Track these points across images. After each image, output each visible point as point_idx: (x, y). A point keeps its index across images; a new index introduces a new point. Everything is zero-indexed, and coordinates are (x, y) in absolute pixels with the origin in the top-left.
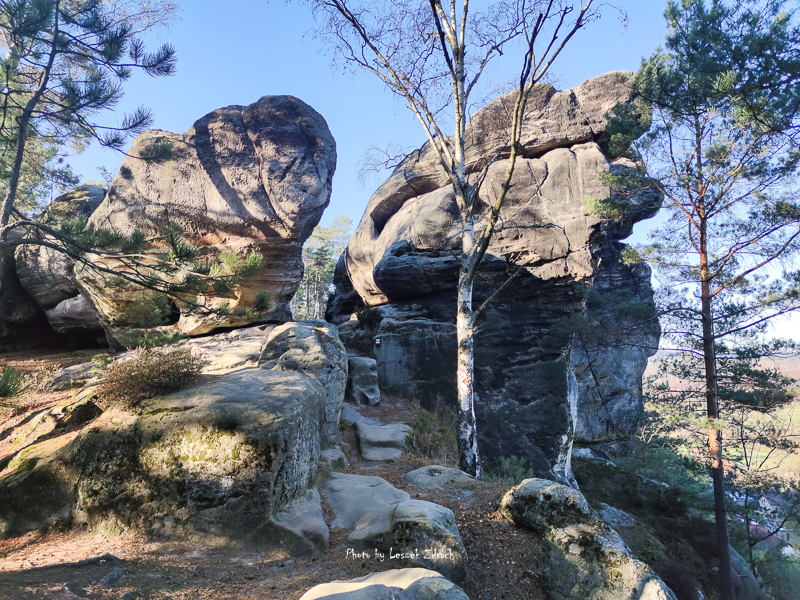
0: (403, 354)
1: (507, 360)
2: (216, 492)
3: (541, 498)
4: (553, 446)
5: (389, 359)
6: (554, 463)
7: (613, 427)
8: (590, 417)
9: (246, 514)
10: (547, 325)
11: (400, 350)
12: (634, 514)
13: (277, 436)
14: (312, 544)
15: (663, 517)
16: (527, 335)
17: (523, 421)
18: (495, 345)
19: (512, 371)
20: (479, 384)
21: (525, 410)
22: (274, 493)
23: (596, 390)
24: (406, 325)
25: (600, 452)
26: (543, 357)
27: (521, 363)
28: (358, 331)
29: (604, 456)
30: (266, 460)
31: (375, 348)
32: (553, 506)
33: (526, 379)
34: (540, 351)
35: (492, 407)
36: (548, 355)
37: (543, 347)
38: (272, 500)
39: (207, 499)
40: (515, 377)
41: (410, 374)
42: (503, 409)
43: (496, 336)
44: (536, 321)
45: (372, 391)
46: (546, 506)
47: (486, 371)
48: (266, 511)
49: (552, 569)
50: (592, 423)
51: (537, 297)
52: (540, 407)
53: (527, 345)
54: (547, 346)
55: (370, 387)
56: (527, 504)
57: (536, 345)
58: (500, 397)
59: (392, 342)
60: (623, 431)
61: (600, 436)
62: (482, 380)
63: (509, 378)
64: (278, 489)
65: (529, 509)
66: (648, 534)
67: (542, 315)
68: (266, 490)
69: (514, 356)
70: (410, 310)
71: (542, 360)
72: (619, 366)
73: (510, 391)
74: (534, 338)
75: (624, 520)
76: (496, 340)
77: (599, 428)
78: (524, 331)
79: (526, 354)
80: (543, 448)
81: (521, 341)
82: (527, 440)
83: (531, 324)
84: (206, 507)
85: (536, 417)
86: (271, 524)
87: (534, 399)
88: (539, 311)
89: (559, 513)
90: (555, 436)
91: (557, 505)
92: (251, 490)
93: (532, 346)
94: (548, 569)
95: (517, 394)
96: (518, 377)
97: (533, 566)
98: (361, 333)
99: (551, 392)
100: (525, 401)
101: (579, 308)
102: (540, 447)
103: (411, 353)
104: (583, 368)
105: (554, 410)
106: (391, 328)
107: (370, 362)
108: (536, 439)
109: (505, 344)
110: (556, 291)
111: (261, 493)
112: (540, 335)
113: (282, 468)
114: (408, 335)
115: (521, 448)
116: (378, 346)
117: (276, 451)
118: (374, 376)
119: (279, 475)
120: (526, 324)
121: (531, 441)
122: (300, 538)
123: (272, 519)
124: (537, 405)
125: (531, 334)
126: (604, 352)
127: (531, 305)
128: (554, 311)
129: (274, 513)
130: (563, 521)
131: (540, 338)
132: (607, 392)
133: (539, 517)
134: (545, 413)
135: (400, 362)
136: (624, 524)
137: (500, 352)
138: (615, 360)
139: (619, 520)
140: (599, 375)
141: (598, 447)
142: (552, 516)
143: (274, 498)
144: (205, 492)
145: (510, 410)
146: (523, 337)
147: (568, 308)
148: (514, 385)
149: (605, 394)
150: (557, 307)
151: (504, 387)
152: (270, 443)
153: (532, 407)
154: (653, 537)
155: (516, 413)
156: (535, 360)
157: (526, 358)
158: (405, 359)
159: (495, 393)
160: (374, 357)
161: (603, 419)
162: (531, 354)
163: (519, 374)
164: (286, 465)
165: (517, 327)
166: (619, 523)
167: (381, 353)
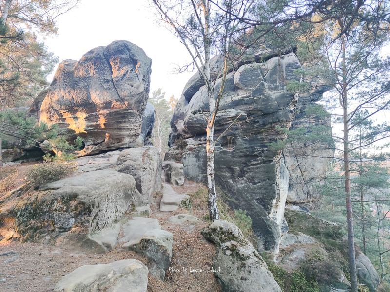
0: (196, 162)
1: (247, 164)
2: (68, 225)
3: (219, 229)
4: (269, 205)
5: (190, 164)
6: (269, 213)
7: (310, 195)
8: (298, 191)
9: (79, 235)
10: (266, 146)
11: (195, 159)
12: (316, 238)
13: (94, 201)
14: (106, 248)
15: (330, 239)
16: (257, 152)
17: (254, 193)
18: (241, 157)
19: (249, 169)
20: (233, 175)
21: (255, 188)
22: (91, 226)
23: (302, 177)
24: (198, 147)
25: (304, 207)
26: (264, 162)
27: (253, 165)
28: (176, 151)
29: (306, 209)
30: (88, 211)
31: (183, 159)
32: (223, 233)
33: (256, 172)
34: (263, 159)
35: (239, 186)
36: (267, 161)
37: (264, 157)
38: (90, 229)
39: (64, 228)
40: (250, 172)
41: (200, 171)
42: (244, 187)
43: (241, 152)
44: (262, 145)
45: (180, 179)
46: (220, 233)
47: (236, 169)
48: (87, 234)
49: (218, 261)
50: (299, 193)
51: (262, 132)
52: (262, 186)
53: (256, 156)
54: (266, 157)
55: (180, 177)
56: (213, 232)
57: (261, 156)
58: (243, 182)
59: (191, 156)
60: (315, 198)
61: (303, 200)
62: (234, 173)
63: (247, 172)
64: (94, 224)
65: (213, 234)
66: (320, 247)
67: (264, 141)
68: (88, 224)
69: (250, 161)
70: (201, 140)
71: (264, 163)
72: (313, 165)
73: (248, 179)
74: (260, 153)
75: (309, 241)
76: (241, 154)
77: (303, 196)
78: (255, 149)
79: (256, 160)
80: (264, 206)
81: (253, 154)
82: (256, 202)
83: (259, 146)
84: (63, 232)
85: (260, 191)
86: (89, 240)
87: (260, 182)
88: (263, 139)
89: (225, 236)
90: (270, 200)
91: (225, 232)
92: (82, 224)
93: (259, 157)
94: (217, 261)
95: (251, 180)
96: (252, 172)
97: (210, 260)
98: (177, 151)
99: (268, 179)
100: (255, 183)
101: (283, 137)
102: (262, 205)
103: (200, 161)
104: (295, 166)
105: (269, 188)
106: (191, 149)
107: (180, 165)
108: (260, 202)
109: (246, 156)
110: (271, 129)
111: (85, 226)
112: (263, 151)
113: (96, 215)
114: (199, 153)
115: (253, 206)
116: (185, 158)
117: (93, 207)
118: (181, 172)
119: (94, 218)
120: (256, 146)
121: (258, 202)
122: (101, 246)
123: (89, 237)
124: (261, 185)
125: (258, 151)
126: (306, 158)
127: (259, 137)
128: (270, 139)
129: (91, 234)
130: (226, 239)
131: (263, 153)
132: (307, 178)
133: (217, 238)
134: (265, 189)
135: (195, 165)
136: (309, 243)
137: (243, 160)
138: (311, 162)
139: (307, 240)
140: (303, 170)
141: (303, 205)
142: (222, 237)
143: (91, 228)
144: (63, 225)
145: (248, 188)
146: (255, 152)
147: (277, 138)
148: (250, 176)
149: (306, 179)
150: (272, 137)
151: (245, 177)
152: (91, 204)
153: (258, 186)
154: (322, 249)
155: (251, 189)
156: (260, 164)
157: (256, 162)
158: (197, 164)
159: (240, 179)
160: (183, 163)
161: (305, 192)
162: (258, 160)
163: (252, 170)
164: (99, 213)
165: (252, 148)
166: (306, 242)
167: (185, 161)
